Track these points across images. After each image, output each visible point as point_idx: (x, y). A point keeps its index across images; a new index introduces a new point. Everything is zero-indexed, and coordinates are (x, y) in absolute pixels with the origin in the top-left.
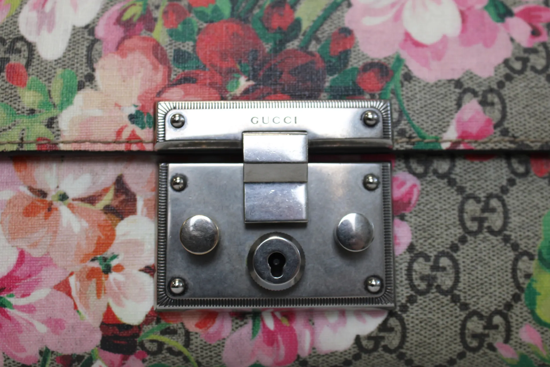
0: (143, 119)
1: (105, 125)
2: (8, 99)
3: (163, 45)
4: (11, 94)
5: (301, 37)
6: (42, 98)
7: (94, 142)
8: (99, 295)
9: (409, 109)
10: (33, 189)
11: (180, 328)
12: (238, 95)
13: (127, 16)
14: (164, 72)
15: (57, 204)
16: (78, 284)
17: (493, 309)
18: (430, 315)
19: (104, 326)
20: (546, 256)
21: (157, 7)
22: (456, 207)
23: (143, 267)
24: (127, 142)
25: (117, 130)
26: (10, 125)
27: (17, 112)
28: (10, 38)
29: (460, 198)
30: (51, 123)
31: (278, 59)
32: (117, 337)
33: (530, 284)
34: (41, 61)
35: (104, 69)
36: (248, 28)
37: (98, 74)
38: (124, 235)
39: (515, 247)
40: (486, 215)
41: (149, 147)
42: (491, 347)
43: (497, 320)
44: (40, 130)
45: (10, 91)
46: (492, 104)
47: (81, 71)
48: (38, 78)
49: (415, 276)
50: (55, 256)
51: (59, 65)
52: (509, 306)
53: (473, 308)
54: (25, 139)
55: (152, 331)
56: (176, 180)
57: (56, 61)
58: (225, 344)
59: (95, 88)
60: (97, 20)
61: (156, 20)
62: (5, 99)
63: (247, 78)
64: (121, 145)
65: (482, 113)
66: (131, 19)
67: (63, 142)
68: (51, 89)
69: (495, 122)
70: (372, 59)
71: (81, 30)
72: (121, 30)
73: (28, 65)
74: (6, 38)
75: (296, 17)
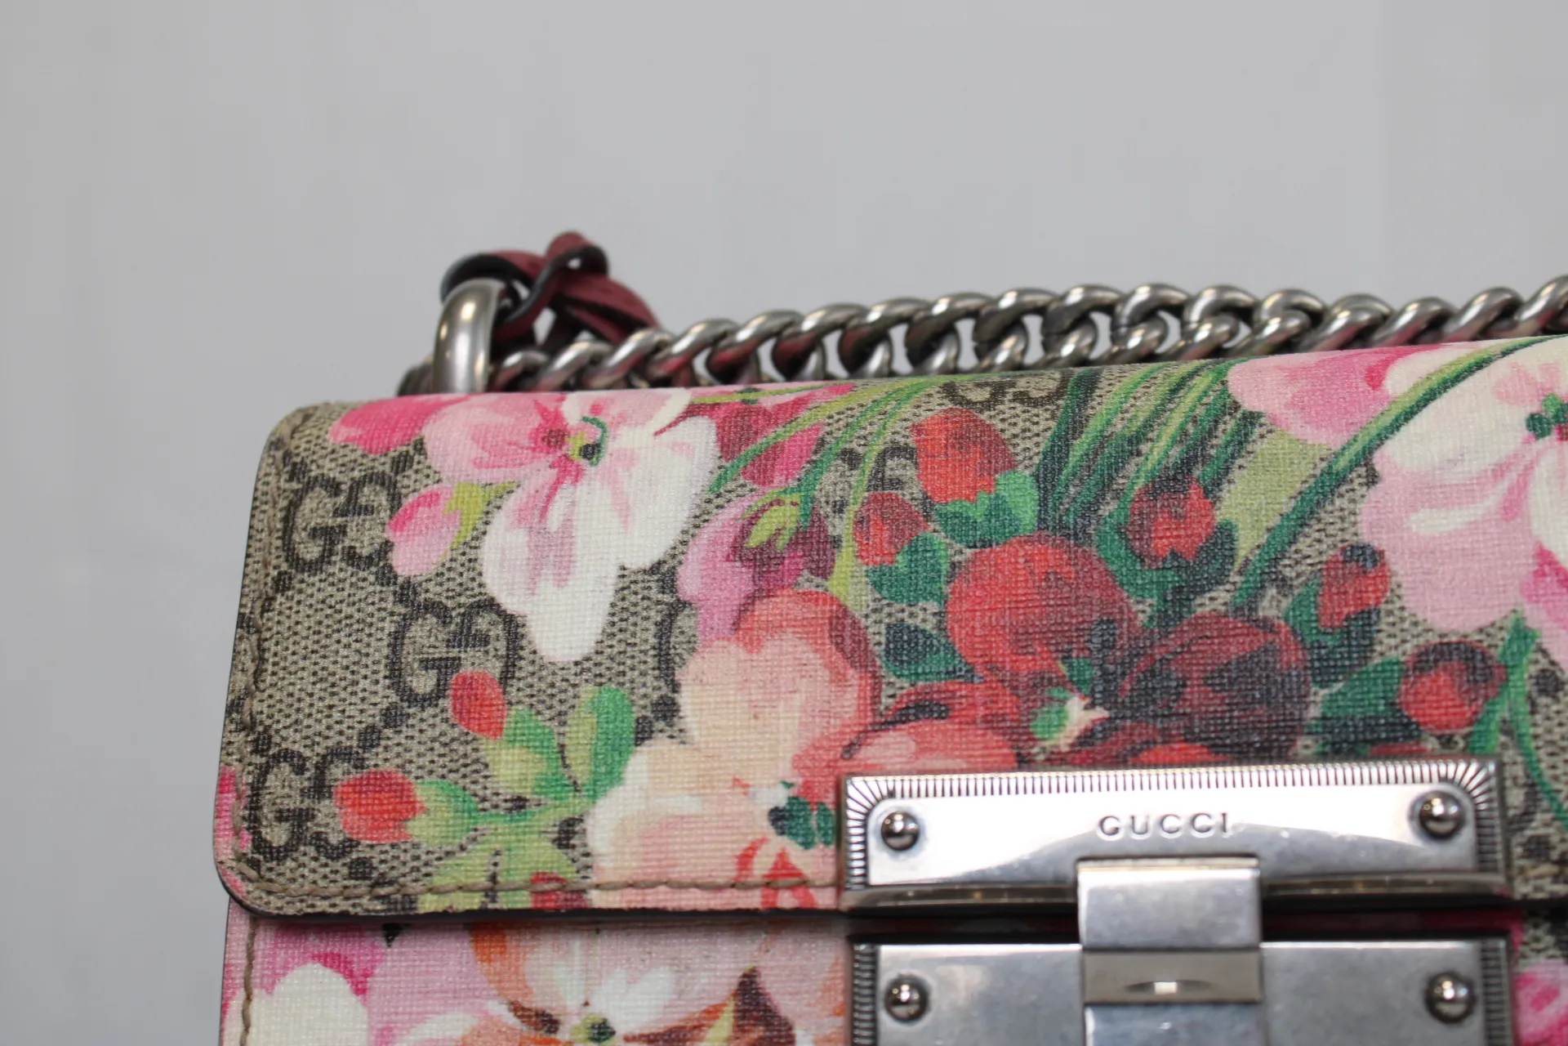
0: (806, 820)
1: (706, 839)
2: (457, 771)
3: (857, 613)
4: (465, 756)
5: (1234, 578)
6: (543, 767)
7: (681, 886)
9: (1556, 778)
10: (523, 1009)
12: (1065, 749)
13: (758, 536)
14: (861, 689)
21: (840, 508)
24: (767, 885)
25: (738, 853)
26: (464, 841)
27: (480, 806)
28: (460, 605)
30: (567, 834)
31: (1173, 643)
34: (540, 666)
35: (701, 683)
36: (1087, 557)
37: (686, 699)
41: (824, 899)
44: (540, 854)
45: (462, 750)
47: (643, 691)
48: (533, 712)
51: (585, 676)
54: (499, 879)
56: (900, 991)
57: (576, 664)
59: (680, 736)
60: (681, 548)
61: (836, 542)
62: (451, 771)
63: (1087, 702)
64: (750, 893)
66: (770, 543)
67: (598, 887)
68: (566, 741)
70: (1441, 636)
71: (640, 577)
72: (747, 574)
73: (506, 677)
74: (450, 604)
75: (1221, 515)
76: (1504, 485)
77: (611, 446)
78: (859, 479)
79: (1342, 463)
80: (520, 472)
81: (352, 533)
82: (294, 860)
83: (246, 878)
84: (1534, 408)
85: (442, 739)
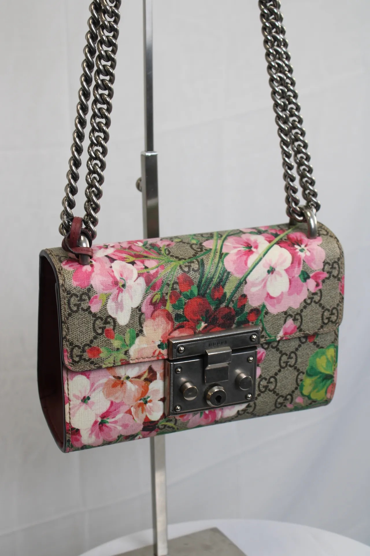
0: (163, 345)
1: (148, 351)
2: (107, 345)
3: (170, 312)
4: (108, 343)
5: (226, 301)
6: (122, 343)
7: (144, 358)
8: (142, 412)
9: (266, 326)
10: (115, 376)
11: (173, 419)
12: (201, 331)
13: (154, 301)
14: (171, 325)
15: (125, 381)
16: (135, 410)
17: (287, 394)
18: (265, 399)
19: (144, 423)
20: (308, 372)
21: (167, 294)
22: (278, 359)
23: (159, 399)
24: (157, 356)
25: (153, 352)
26: (109, 356)
27: (112, 350)
28: (104, 317)
29: (280, 355)
30: (126, 353)
31: (217, 312)
32: (149, 426)
33: (302, 383)
34: (120, 326)
35: (146, 326)
36: (205, 300)
37: (144, 329)
38: (152, 388)
39: (298, 370)
40: (289, 360)
41: (166, 357)
42: (285, 406)
43: (289, 397)
44: (122, 356)
46: (297, 320)
47: (137, 328)
48: (119, 334)
49: (261, 386)
50: (125, 401)
51: (127, 327)
52: (293, 392)
53: (280, 394)
54: (115, 361)
55: (162, 422)
56: (178, 370)
57: (126, 325)
58: (190, 422)
59: (144, 335)
60: (142, 304)
61: (167, 300)
62: (106, 345)
63: (204, 323)
64: (155, 358)
65: (293, 323)
66: (156, 301)
67: (131, 360)
68: (125, 338)
69: (298, 326)
70: (253, 307)
71: (135, 309)
72: (152, 307)
73: (114, 329)
74: (102, 317)
75: (224, 292)
76: (264, 283)
77: (127, 285)
78: (170, 289)
79: (242, 280)
80: (111, 291)
81: (82, 305)
82: (80, 363)
83: (71, 366)
84: (268, 269)
85: (104, 340)
